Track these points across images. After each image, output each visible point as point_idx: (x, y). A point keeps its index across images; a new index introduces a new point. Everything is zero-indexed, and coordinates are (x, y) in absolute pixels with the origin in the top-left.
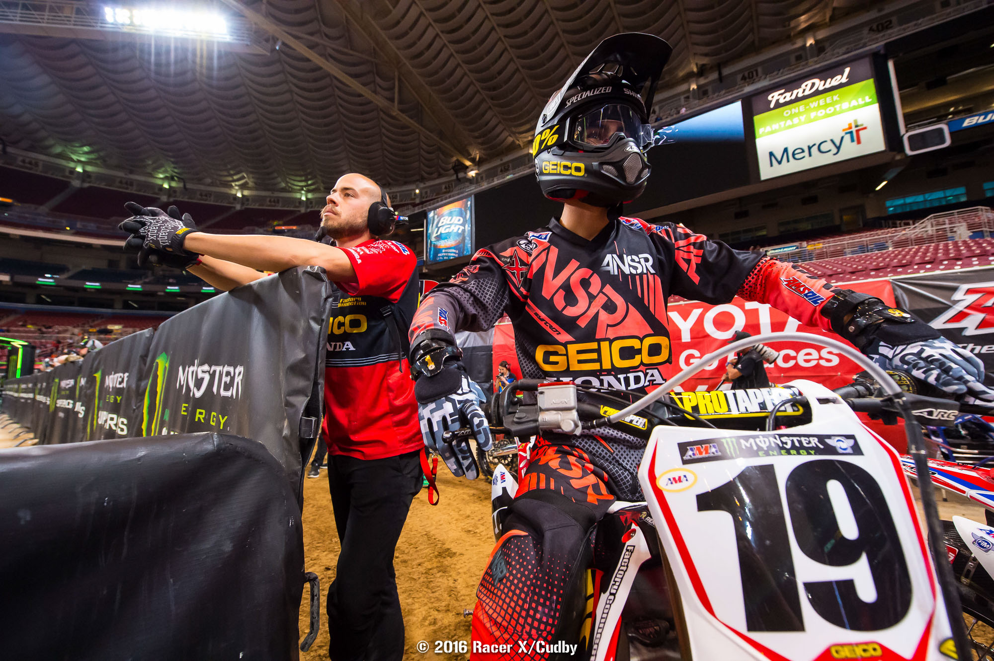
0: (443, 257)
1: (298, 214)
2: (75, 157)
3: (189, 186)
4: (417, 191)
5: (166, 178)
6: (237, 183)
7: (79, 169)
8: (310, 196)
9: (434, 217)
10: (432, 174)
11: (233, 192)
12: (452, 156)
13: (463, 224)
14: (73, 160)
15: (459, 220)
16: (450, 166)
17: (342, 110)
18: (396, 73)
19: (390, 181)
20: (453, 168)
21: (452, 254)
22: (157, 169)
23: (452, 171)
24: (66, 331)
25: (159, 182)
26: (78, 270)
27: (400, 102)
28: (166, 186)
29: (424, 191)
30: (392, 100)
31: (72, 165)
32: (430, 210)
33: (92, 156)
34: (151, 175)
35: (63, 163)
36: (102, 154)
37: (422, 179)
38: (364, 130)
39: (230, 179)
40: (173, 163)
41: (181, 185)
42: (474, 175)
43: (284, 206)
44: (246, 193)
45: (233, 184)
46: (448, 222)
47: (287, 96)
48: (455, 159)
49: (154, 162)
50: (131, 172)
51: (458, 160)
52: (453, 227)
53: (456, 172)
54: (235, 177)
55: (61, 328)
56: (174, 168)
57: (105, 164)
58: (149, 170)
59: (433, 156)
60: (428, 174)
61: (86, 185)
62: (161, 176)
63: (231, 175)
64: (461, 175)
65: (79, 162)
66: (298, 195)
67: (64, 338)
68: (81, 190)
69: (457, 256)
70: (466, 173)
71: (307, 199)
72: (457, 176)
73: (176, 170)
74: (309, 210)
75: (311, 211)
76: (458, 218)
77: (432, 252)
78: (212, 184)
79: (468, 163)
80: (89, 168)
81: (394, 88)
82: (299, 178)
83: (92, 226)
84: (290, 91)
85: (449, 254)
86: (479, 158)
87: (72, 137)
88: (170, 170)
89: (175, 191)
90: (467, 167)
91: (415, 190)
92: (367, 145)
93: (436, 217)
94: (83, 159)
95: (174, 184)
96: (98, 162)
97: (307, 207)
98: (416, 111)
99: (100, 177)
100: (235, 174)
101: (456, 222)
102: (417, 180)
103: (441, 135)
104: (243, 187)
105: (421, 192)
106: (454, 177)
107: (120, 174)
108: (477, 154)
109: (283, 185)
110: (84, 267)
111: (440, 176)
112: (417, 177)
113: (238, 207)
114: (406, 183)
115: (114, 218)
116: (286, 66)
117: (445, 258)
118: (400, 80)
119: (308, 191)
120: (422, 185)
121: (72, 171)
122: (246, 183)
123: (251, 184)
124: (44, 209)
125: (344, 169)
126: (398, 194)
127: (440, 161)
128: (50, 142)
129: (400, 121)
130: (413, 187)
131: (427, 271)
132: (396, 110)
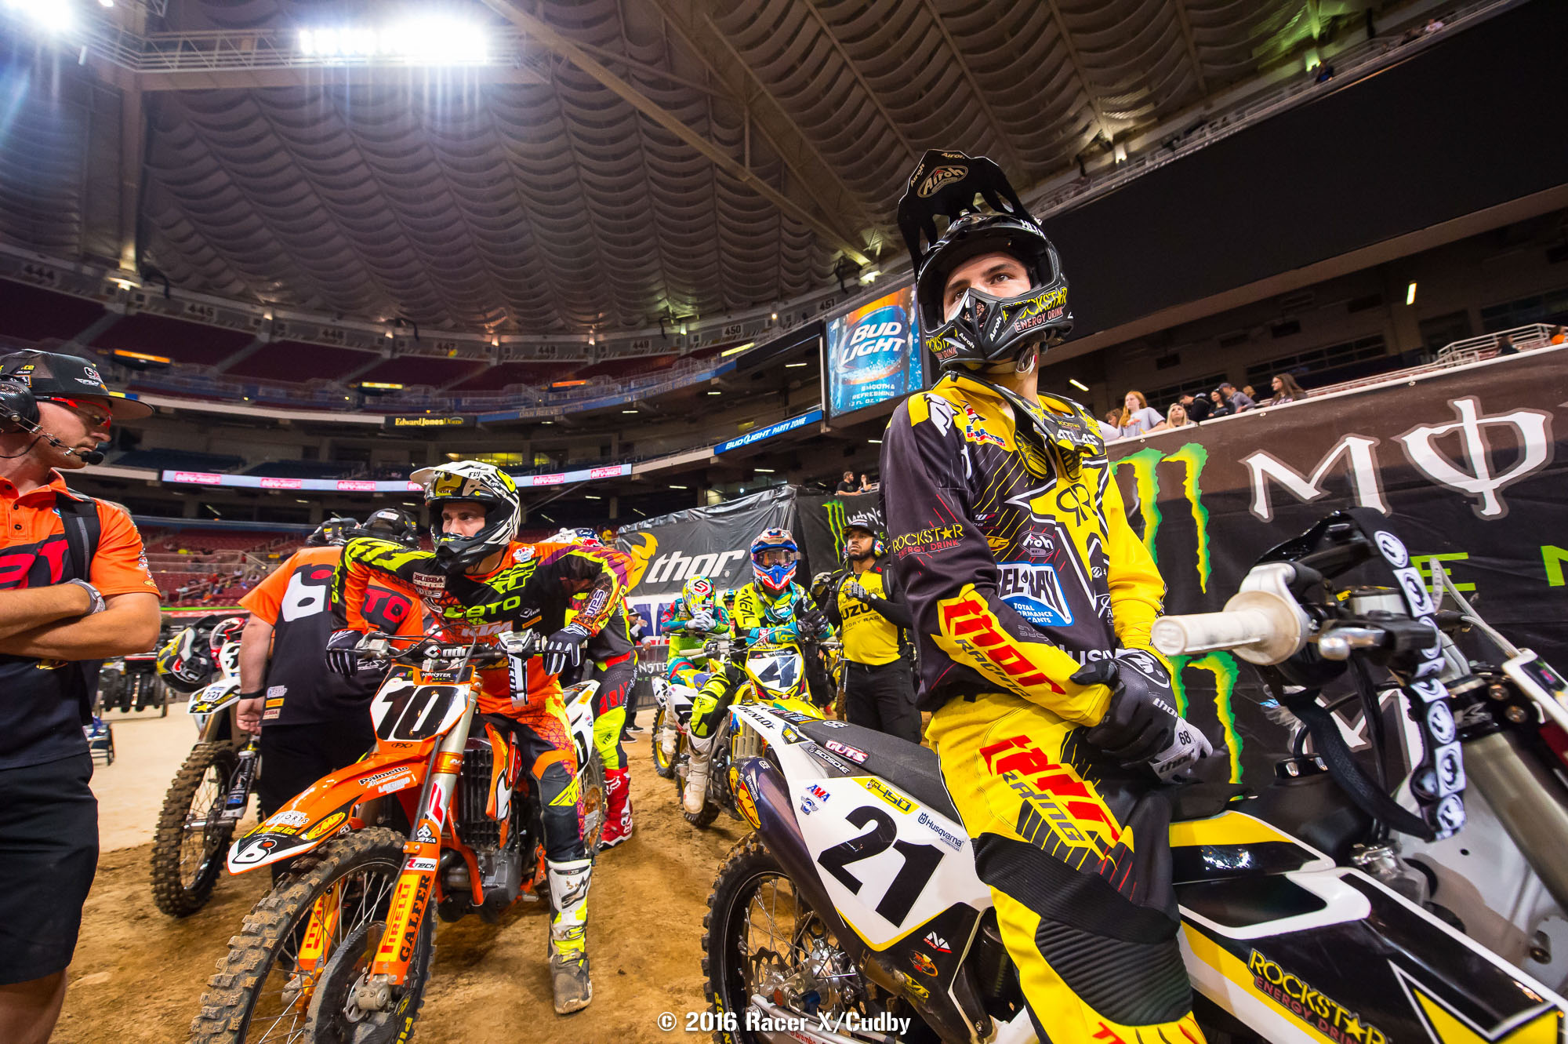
0: (863, 399)
1: (582, 367)
2: (262, 298)
3: (422, 333)
4: (774, 316)
5: (389, 322)
6: (492, 325)
7: (268, 317)
8: (601, 338)
9: (840, 329)
10: (798, 284)
11: (487, 339)
12: (835, 251)
13: (903, 335)
14: (259, 303)
15: (894, 328)
16: (832, 268)
17: (655, 187)
18: (746, 114)
19: (730, 303)
20: (836, 271)
21: (882, 393)
22: (375, 310)
23: (834, 277)
24: (234, 558)
25: (380, 330)
26: (259, 463)
27: (752, 165)
28: (389, 335)
29: (784, 317)
30: (740, 159)
31: (259, 310)
32: (833, 319)
33: (287, 294)
34: (368, 320)
35: (245, 307)
36: (299, 289)
37: (783, 296)
38: (691, 218)
39: (481, 317)
40: (400, 297)
41: (411, 332)
42: (873, 280)
43: (562, 358)
44: (505, 339)
45: (486, 326)
46: (871, 335)
47: (570, 172)
48: (839, 254)
49: (373, 300)
50: (340, 317)
51: (843, 257)
52: (881, 342)
53: (841, 279)
54: (489, 315)
55: (227, 553)
56: (402, 305)
57: (305, 309)
58: (366, 312)
59: (803, 253)
60: (792, 284)
61: (277, 339)
62: (382, 320)
63: (484, 313)
64: (849, 282)
65: (268, 304)
66: (583, 338)
67: (229, 569)
68: (271, 346)
69: (892, 394)
70: (858, 278)
71: (597, 343)
72: (842, 285)
73: (405, 309)
74: (600, 361)
75: (603, 363)
76: (891, 324)
77: (839, 394)
78: (456, 328)
79: (861, 260)
80: (281, 314)
81: (742, 138)
82: (587, 310)
83: (280, 393)
84: (576, 164)
85: (876, 394)
86: (882, 250)
88: (395, 310)
89: (402, 344)
90: (860, 268)
91: (770, 315)
92: (693, 244)
93: (845, 328)
94: (273, 300)
95: (400, 332)
96: (293, 303)
97: (598, 356)
98: (777, 173)
99: (297, 327)
100: (489, 310)
101: (888, 332)
102: (775, 299)
103: (818, 212)
104: (501, 331)
105: (779, 318)
106: (838, 287)
107: (326, 320)
108: (876, 244)
109: (560, 322)
110: (267, 458)
111: (813, 287)
112: (774, 293)
113: (494, 362)
114: (755, 304)
115: (312, 381)
116: (570, 121)
117: (867, 401)
118: (752, 125)
119: (598, 331)
120: (781, 306)
121: (259, 320)
122: (506, 322)
123: (513, 324)
124: (214, 370)
125: (655, 288)
126: (741, 325)
127: (814, 261)
128: (228, 275)
129: (753, 193)
130: (768, 310)
131: (828, 430)
132: (747, 175)
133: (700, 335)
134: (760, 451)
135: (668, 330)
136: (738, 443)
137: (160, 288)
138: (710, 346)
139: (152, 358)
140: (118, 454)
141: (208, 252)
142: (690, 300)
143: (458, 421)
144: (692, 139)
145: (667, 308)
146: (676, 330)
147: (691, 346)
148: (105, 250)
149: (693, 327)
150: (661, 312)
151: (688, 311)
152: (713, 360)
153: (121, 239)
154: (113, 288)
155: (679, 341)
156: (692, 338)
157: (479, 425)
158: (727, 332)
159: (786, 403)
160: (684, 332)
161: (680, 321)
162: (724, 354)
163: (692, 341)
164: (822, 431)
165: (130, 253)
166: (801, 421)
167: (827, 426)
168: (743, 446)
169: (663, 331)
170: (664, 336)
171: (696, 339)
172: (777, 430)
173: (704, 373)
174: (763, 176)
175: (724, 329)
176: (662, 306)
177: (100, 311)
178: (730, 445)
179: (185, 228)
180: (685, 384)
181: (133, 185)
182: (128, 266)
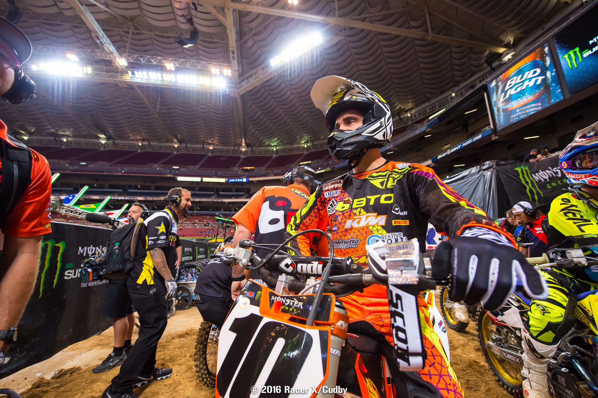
0: (518, 116)
2: (273, 144)
3: (315, 143)
4: (453, 95)
7: (275, 149)
9: (497, 86)
10: (465, 76)
12: (484, 52)
13: (543, 73)
14: (272, 146)
15: (535, 72)
16: (483, 60)
17: (389, 60)
18: (426, 10)
19: (429, 96)
20: (486, 61)
21: (532, 110)
22: (301, 139)
23: (486, 65)
25: (303, 145)
28: (306, 146)
29: (459, 93)
30: (426, 31)
31: (272, 148)
32: (491, 81)
33: (278, 142)
34: (299, 143)
35: (269, 148)
36: (281, 139)
37: (457, 84)
38: (407, 66)
40: (307, 133)
41: (312, 144)
42: (510, 57)
46: (518, 81)
48: (487, 52)
49: (300, 136)
50: (292, 144)
51: (490, 53)
52: (526, 83)
53: (490, 64)
56: (308, 136)
57: (283, 144)
58: (298, 141)
59: (465, 60)
60: (461, 77)
61: (278, 155)
62: (303, 142)
64: (495, 64)
65: (274, 146)
68: (276, 158)
69: (540, 108)
70: (501, 60)
72: (491, 67)
73: (309, 137)
76: (532, 71)
77: (502, 118)
79: (501, 50)
80: (278, 148)
81: (426, 22)
85: (527, 111)
86: (514, 41)
87: (271, 136)
88: (306, 138)
89: (309, 148)
90: (501, 54)
91: (451, 95)
93: (500, 83)
94: (275, 144)
95: (309, 144)
96: (280, 144)
98: (446, 29)
99: (282, 150)
101: (531, 75)
102: (453, 86)
103: (471, 37)
105: (456, 94)
106: (489, 69)
107: (288, 147)
108: (511, 39)
111: (473, 74)
112: (452, 84)
114: (442, 93)
115: (287, 165)
117: (522, 117)
118: (430, 14)
120: (457, 89)
121: (273, 151)
124: (264, 168)
125: (394, 101)
126: (437, 104)
127: (472, 61)
128: (264, 140)
129: (435, 43)
130: (449, 93)
131: (497, 137)
132: (431, 36)
133: (417, 114)
134: (457, 156)
135: (402, 116)
136: (444, 155)
137: (250, 148)
138: (422, 117)
139: (250, 168)
140: (247, 195)
141: (259, 135)
142: (410, 101)
143: (328, 169)
144: (403, 32)
145: (400, 107)
146: (406, 115)
147: (413, 120)
148: (238, 142)
149: (413, 112)
150: (398, 110)
151: (410, 105)
152: (425, 122)
153: (241, 138)
154: (241, 151)
155: (407, 120)
156: (413, 116)
157: (336, 170)
158: (430, 109)
159: (467, 132)
160: (409, 115)
161: (406, 112)
162: (430, 118)
163: (413, 118)
164: (493, 139)
165: (244, 141)
166: (480, 137)
167: (496, 135)
168: (447, 155)
169: (400, 118)
170: (400, 119)
171: (415, 116)
172: (464, 144)
173: (422, 128)
175: (428, 108)
176: (398, 107)
177: (239, 158)
178: (440, 157)
179: (253, 130)
180: (413, 135)
181: (242, 122)
182: (244, 144)
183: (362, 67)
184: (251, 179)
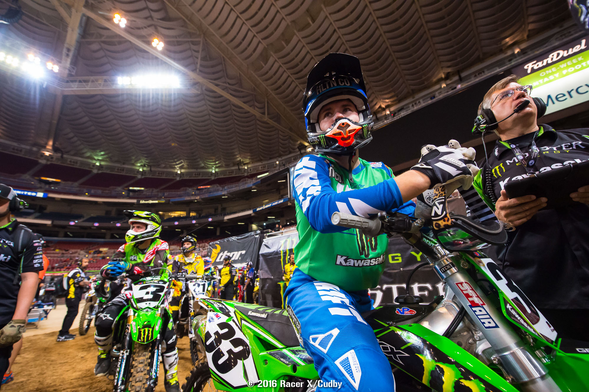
1: (210, 180)
2: (96, 158)
3: (153, 169)
4: (277, 162)
5: (141, 166)
6: (178, 166)
7: (98, 164)
8: (217, 170)
10: (286, 152)
11: (176, 171)
12: (298, 141)
14: (95, 159)
16: (296, 147)
17: (236, 121)
18: (266, 100)
19: (262, 158)
20: (298, 148)
22: (136, 161)
23: (297, 150)
24: (76, 253)
25: (137, 168)
26: (89, 217)
27: (268, 114)
28: (141, 170)
29: (281, 162)
30: (263, 113)
31: (94, 162)
33: (105, 156)
34: (133, 165)
35: (90, 161)
36: (110, 155)
37: (280, 156)
38: (248, 131)
39: (175, 164)
40: (146, 157)
41: (149, 169)
42: (311, 150)
43: (203, 177)
44: (183, 171)
45: (176, 166)
47: (207, 117)
48: (299, 142)
49: (136, 158)
50: (124, 164)
51: (301, 143)
53: (300, 150)
54: (177, 163)
55: (74, 251)
56: (146, 160)
58: (133, 162)
59: (286, 142)
60: (283, 152)
61: (100, 172)
62: (139, 165)
63: (175, 162)
64: (303, 151)
65: (98, 160)
66: (210, 170)
67: (74, 257)
68: (97, 174)
70: (305, 150)
71: (215, 172)
72: (300, 152)
73: (147, 161)
74: (216, 178)
75: (217, 179)
78: (165, 167)
80: (103, 163)
81: (265, 107)
82: (211, 161)
83: (99, 192)
84: (209, 115)
87: (95, 147)
88: (144, 161)
89: (145, 173)
90: (306, 147)
91: (276, 162)
92: (249, 139)
94: (100, 158)
95: (145, 169)
96: (107, 159)
97: (215, 176)
98: (277, 118)
99: (107, 167)
100: (177, 161)
102: (278, 157)
103: (291, 129)
104: (181, 168)
105: (279, 163)
106: (299, 153)
107: (118, 165)
109: (203, 165)
110: (92, 215)
111: (290, 153)
112: (277, 155)
113: (178, 179)
114: (271, 159)
115: (111, 187)
116: (208, 102)
118: (268, 103)
119: (216, 167)
120: (280, 159)
121: (94, 165)
122: (183, 165)
123: (185, 166)
124: (76, 184)
125: (236, 153)
126: (266, 165)
127: (290, 145)
128: (85, 150)
129: (268, 124)
130: (275, 160)
132: (266, 118)
133: (252, 169)
134: (269, 211)
135: (240, 167)
136: (261, 208)
137: (59, 155)
138: (255, 172)
139: (54, 180)
140: (37, 214)
141: (79, 142)
142: (249, 157)
143: (163, 201)
144: (246, 107)
145: (240, 160)
146: (243, 167)
147: (249, 173)
148: (42, 142)
149: (249, 166)
150: (238, 161)
151: (247, 161)
152: (254, 178)
153: (48, 139)
154: (43, 155)
155: (244, 171)
156: (249, 170)
157: (171, 203)
158: (261, 168)
159: (280, 194)
160: (246, 168)
161: (245, 164)
162: (259, 177)
163: (249, 171)
165: (51, 143)
166: (282, 201)
167: (290, 203)
168: (263, 209)
169: (239, 168)
170: (239, 169)
171: (250, 170)
172: (274, 204)
173: (250, 184)
174: (271, 119)
175: (260, 167)
176: (238, 159)
177: (36, 163)
178: (258, 209)
179: (71, 135)
180: (243, 188)
181: (55, 122)
182: (49, 147)
183: (212, 117)
184: (51, 195)
